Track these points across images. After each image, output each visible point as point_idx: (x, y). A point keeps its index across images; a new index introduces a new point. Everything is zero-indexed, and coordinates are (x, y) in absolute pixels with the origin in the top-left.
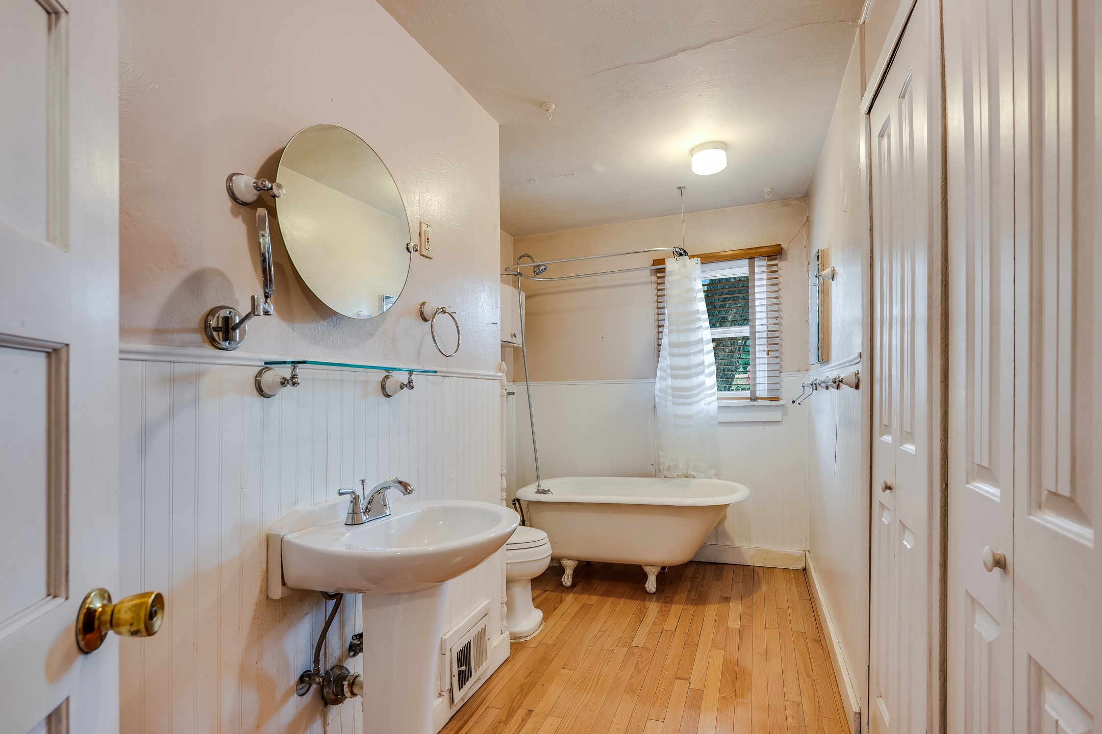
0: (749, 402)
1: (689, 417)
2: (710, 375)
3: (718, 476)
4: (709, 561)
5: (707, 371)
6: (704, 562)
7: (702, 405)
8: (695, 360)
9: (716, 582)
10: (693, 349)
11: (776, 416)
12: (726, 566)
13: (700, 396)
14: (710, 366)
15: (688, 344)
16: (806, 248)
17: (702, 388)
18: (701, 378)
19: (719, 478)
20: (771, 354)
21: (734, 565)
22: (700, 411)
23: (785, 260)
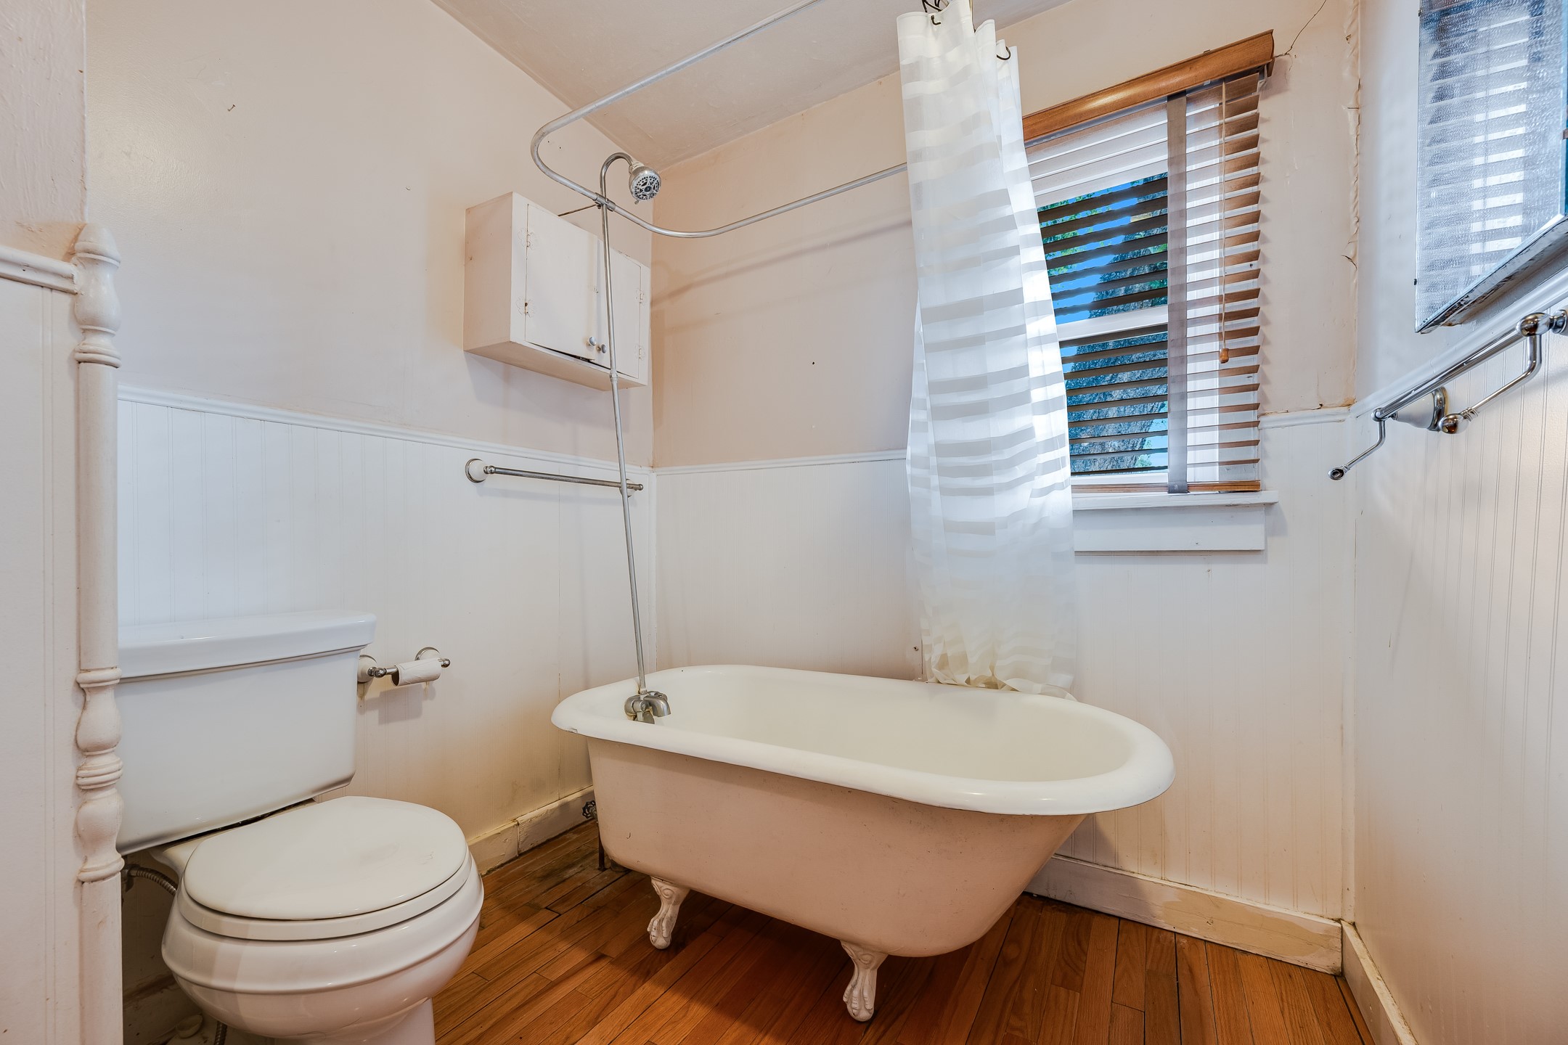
0: (1162, 498)
1: (986, 529)
2: (1047, 406)
3: (1076, 691)
4: (1052, 896)
5: (1038, 395)
6: (1039, 897)
7: (1022, 498)
8: (997, 361)
9: (1063, 991)
10: (989, 324)
11: (1248, 534)
12: (1097, 919)
13: (1020, 471)
14: (1045, 381)
15: (973, 308)
16: (1353, 40)
17: (1021, 447)
18: (1019, 420)
19: (1080, 699)
20: (1235, 362)
21: (1120, 918)
22: (1017, 516)
23: (1279, 91)
